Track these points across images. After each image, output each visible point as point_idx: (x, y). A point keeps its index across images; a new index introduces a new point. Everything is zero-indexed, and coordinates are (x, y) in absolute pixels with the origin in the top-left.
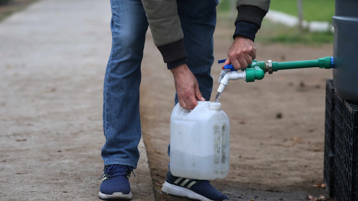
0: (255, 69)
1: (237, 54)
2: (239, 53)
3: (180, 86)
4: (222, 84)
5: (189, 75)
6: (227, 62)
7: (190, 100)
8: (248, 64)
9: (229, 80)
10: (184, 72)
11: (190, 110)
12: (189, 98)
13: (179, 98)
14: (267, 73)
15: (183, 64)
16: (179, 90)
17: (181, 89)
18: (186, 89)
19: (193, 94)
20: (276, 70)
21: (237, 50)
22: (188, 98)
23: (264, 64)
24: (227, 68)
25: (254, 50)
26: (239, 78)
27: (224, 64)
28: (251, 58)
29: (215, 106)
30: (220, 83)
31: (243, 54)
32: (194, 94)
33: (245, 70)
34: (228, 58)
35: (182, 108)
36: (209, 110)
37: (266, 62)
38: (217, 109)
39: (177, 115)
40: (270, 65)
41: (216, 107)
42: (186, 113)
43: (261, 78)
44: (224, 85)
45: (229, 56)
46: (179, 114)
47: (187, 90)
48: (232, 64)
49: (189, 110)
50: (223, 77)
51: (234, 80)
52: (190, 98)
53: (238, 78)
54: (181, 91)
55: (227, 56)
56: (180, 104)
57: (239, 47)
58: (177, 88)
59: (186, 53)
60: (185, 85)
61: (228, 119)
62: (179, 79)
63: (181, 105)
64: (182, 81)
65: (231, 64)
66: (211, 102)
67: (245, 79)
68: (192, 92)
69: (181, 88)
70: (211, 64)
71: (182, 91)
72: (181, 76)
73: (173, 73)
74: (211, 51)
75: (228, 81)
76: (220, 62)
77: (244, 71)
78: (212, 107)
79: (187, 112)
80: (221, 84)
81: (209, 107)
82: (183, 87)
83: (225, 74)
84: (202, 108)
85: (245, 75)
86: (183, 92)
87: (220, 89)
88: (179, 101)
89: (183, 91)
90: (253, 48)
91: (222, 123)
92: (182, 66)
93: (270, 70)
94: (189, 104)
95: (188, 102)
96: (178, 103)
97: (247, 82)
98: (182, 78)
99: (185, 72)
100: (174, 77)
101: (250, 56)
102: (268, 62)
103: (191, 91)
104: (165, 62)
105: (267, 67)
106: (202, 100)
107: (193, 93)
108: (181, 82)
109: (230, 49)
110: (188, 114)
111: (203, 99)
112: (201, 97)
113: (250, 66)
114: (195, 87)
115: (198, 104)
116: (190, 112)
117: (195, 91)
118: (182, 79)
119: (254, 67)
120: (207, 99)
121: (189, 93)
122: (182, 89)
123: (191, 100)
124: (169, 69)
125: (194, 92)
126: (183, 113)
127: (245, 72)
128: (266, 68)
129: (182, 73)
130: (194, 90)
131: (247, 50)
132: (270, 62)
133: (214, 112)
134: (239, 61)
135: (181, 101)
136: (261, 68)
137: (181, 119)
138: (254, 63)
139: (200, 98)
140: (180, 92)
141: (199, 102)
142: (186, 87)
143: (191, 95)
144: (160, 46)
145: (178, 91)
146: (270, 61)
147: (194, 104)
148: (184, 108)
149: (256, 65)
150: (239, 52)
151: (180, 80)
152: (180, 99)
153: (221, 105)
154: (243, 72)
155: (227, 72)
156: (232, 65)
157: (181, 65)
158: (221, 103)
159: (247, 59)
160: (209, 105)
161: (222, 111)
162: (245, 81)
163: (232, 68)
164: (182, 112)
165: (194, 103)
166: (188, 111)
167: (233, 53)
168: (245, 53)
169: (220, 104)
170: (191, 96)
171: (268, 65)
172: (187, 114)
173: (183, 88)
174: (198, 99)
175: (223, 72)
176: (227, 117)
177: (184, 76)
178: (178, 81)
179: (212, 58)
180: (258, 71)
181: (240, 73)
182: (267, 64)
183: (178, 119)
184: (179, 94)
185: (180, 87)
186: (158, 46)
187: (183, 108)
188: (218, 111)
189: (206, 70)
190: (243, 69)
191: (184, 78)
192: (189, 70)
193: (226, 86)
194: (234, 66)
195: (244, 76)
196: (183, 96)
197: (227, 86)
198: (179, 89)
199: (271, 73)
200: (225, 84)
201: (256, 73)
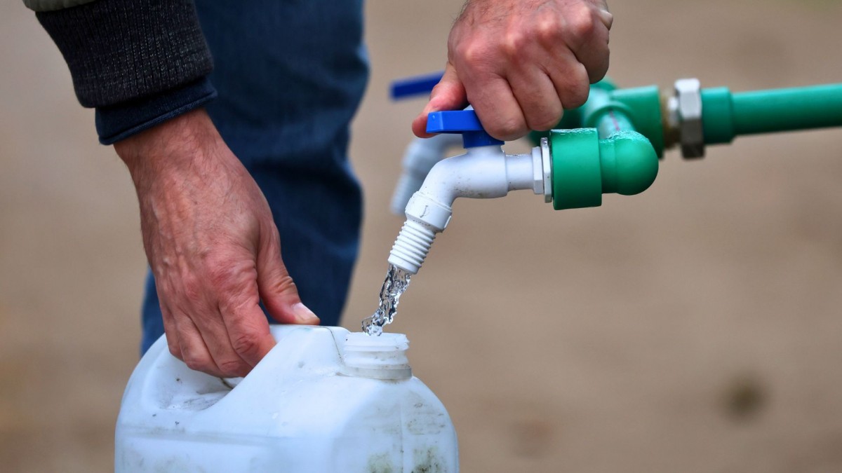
0: (601, 136)
1: (502, 51)
2: (517, 43)
3: (173, 240)
4: (415, 220)
5: (224, 174)
6: (444, 93)
7: (229, 320)
8: (564, 106)
9: (458, 195)
10: (192, 159)
11: (230, 381)
12: (223, 309)
13: (164, 312)
14: (673, 156)
15: (187, 113)
16: (166, 265)
17: (178, 255)
18: (204, 256)
19: (243, 288)
20: (724, 137)
21: (503, 25)
22: (217, 308)
23: (656, 104)
24: (442, 128)
25: (602, 27)
26: (513, 187)
27: (426, 106)
28: (581, 70)
29: (375, 354)
30: (403, 217)
31: (534, 50)
32: (250, 284)
33: (544, 141)
34: (452, 69)
35: (183, 365)
36: (339, 374)
37: (667, 93)
38: (384, 369)
39: (155, 408)
40: (692, 110)
41: (379, 362)
42: (208, 397)
43: (637, 183)
44: (427, 226)
45: (454, 57)
46: (167, 403)
47: (213, 264)
48: (470, 108)
49: (222, 377)
50: (419, 177)
51: (482, 195)
52: (231, 311)
53: (506, 187)
54: (179, 270)
55: (446, 59)
56: (170, 343)
57: (512, 8)
58: (156, 251)
59: (208, 54)
60: (200, 235)
61: (449, 427)
62: (164, 199)
63: (179, 350)
64: (180, 214)
65: (466, 104)
66: (352, 329)
67: (548, 190)
68: (238, 275)
69: (179, 249)
70: (347, 103)
71: (185, 269)
72: (178, 180)
73: (133, 163)
74: (351, 30)
75: (451, 204)
76: (403, 91)
77: (538, 144)
78: (353, 361)
79: (212, 390)
80: (409, 223)
81: (340, 359)
82: (191, 245)
83: (431, 165)
84: (301, 365)
85: (548, 169)
86: (188, 276)
87: (403, 252)
88: (168, 325)
89: (191, 266)
90: (594, 15)
91: (416, 451)
92: (183, 123)
93: (692, 138)
94: (225, 342)
95: (219, 330)
96: (164, 337)
97: (559, 206)
98: (186, 193)
99: (199, 158)
100: (138, 187)
101: (579, 60)
102: (677, 94)
103: (236, 270)
104: (85, 102)
105: (672, 122)
106: (297, 318)
107: (247, 278)
108: (175, 219)
109: (462, 17)
110: (217, 400)
111: (303, 312)
112: (294, 302)
113: (573, 118)
114: (256, 245)
115: (272, 343)
116: (231, 387)
117: (257, 267)
118: (186, 201)
119: (595, 120)
120: (329, 313)
121: (223, 277)
122: (182, 258)
123: (237, 321)
124: (105, 139)
125: (253, 274)
126: (188, 397)
127: (546, 151)
128: (664, 126)
129: (182, 163)
130: (251, 263)
131: (563, 23)
132: (690, 94)
133: (368, 389)
134: (511, 88)
135: (179, 325)
136: (639, 127)
137: (179, 433)
138: (597, 100)
139: (287, 310)
140: (173, 274)
141: (281, 332)
142: (205, 247)
143: (235, 289)
144: (52, 8)
145: (160, 270)
146: (688, 86)
147: (252, 345)
148: (196, 366)
149: (609, 110)
150: (511, 38)
151: (172, 206)
152: (170, 313)
153: (405, 347)
154: (536, 150)
155: (442, 152)
156: (474, 113)
157: (177, 117)
158: (408, 337)
159: (561, 79)
160: (337, 346)
161: (415, 385)
162: (547, 201)
163: (470, 126)
164: (186, 392)
165: (252, 336)
166: (217, 381)
167: (476, 45)
168: (550, 42)
169: (399, 341)
170: (232, 299)
171: (678, 113)
172: (209, 404)
173: (186, 252)
174: (275, 317)
175: (417, 148)
176: (445, 417)
177: (196, 180)
178: (159, 213)
179: (357, 70)
180: (618, 143)
181: (515, 154)
182: (673, 104)
183: (158, 433)
184: (164, 286)
185: (175, 247)
186: (43, 8)
187: (190, 366)
188: (393, 380)
189: (320, 136)
190: (536, 134)
191: (192, 193)
192: (222, 151)
193: (436, 231)
194: (485, 118)
195: (538, 177)
196: (187, 299)
197: (441, 231)
198: (167, 260)
199: (693, 152)
200: (433, 219)
201: (610, 155)
